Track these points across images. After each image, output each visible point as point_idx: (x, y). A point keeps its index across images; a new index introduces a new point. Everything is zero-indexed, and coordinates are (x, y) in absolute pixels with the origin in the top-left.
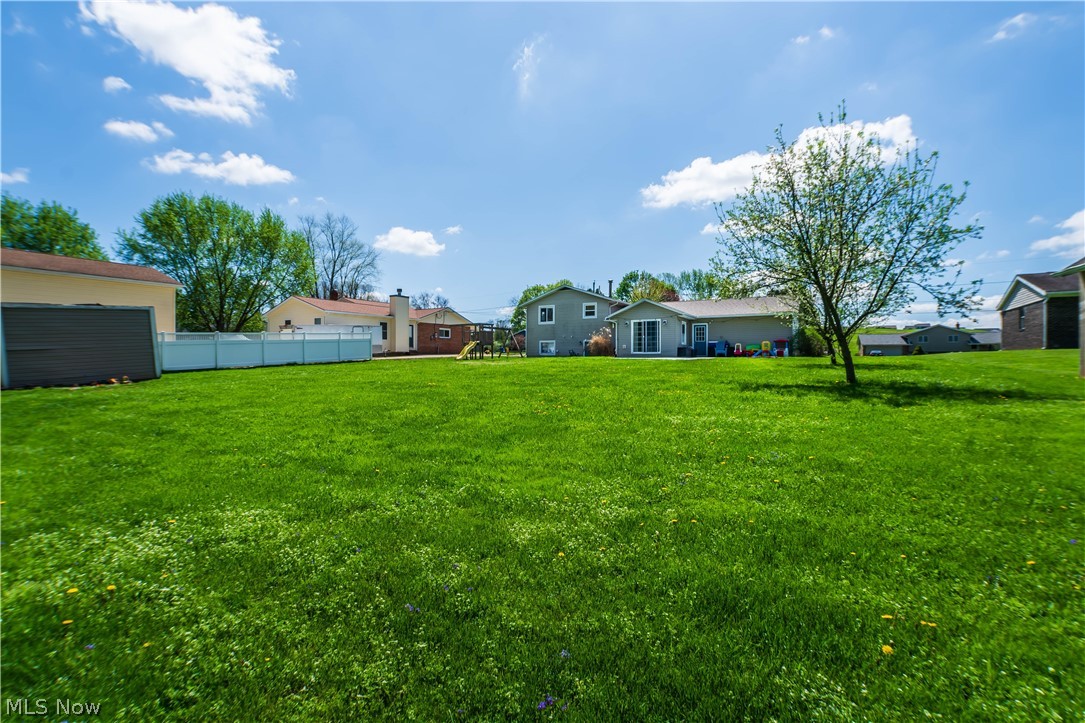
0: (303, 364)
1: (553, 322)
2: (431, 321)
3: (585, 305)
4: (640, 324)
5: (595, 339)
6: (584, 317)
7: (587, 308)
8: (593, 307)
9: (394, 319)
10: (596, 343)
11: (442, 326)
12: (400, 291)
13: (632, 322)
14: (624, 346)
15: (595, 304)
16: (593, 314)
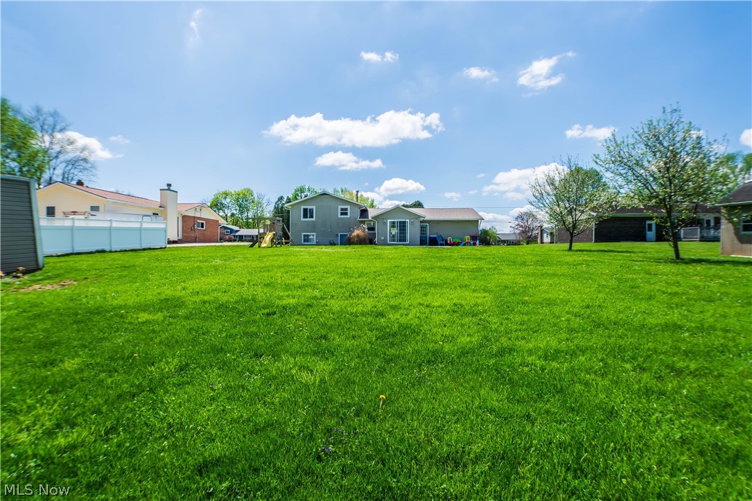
0: (111, 252)
1: (314, 219)
2: (191, 214)
3: (340, 207)
4: (394, 223)
5: (356, 232)
6: (340, 216)
7: (342, 209)
8: (346, 209)
9: (166, 211)
10: (358, 236)
11: (199, 218)
12: (169, 185)
13: (389, 221)
14: (383, 238)
15: (348, 207)
16: (346, 214)
